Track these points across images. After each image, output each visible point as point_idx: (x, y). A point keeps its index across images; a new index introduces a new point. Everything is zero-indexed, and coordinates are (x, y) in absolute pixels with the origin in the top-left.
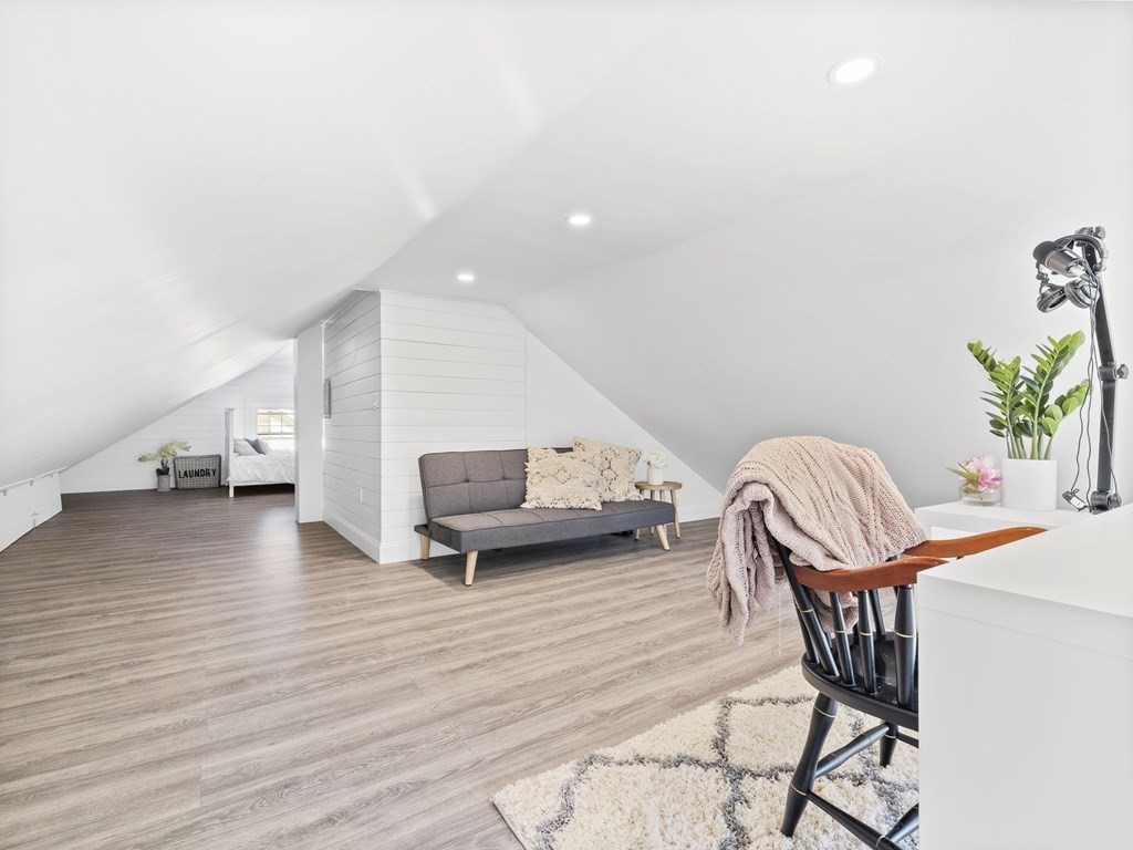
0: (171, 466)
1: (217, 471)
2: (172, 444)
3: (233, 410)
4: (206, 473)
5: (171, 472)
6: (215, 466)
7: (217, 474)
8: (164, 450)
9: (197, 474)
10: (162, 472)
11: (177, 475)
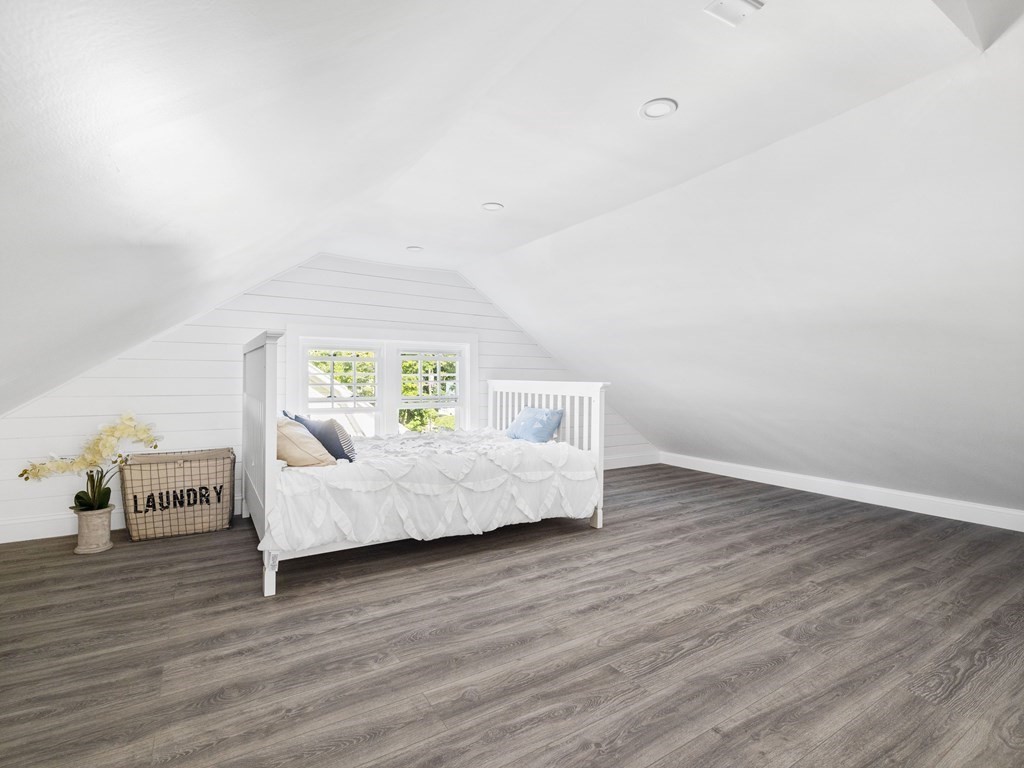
0: (112, 483)
1: (226, 492)
2: (112, 430)
3: (275, 337)
4: (199, 496)
5: (115, 499)
6: (222, 480)
7: (226, 497)
8: (94, 447)
9: (179, 500)
10: (91, 501)
11: (131, 507)
